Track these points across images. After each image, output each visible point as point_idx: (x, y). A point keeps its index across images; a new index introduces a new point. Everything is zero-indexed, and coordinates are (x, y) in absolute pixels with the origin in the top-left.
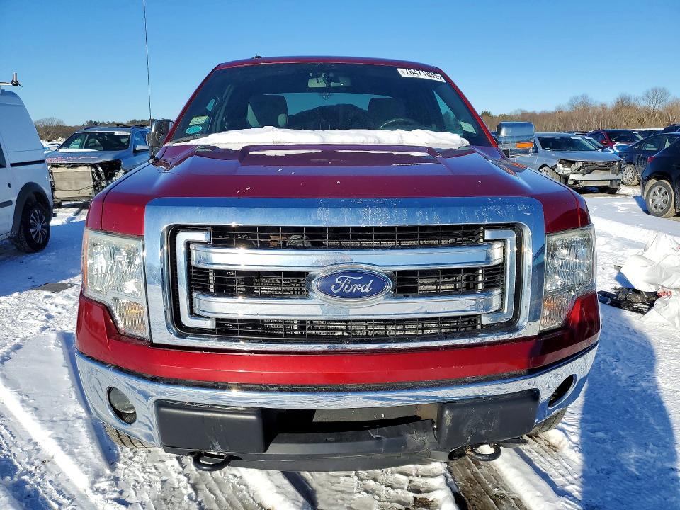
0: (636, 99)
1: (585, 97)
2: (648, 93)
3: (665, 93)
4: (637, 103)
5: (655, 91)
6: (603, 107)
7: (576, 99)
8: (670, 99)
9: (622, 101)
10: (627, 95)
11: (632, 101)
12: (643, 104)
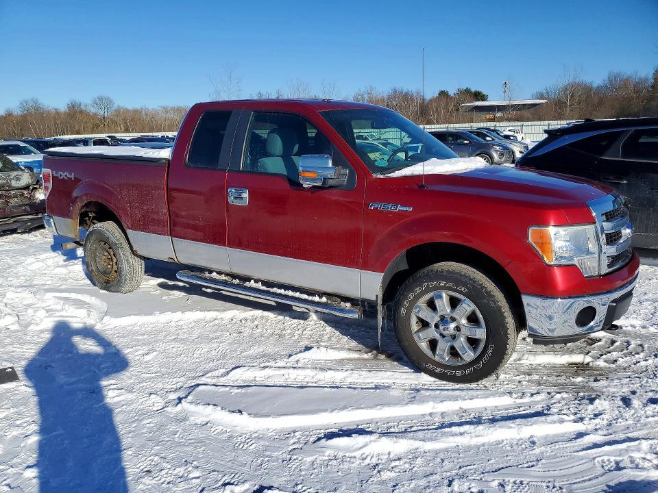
0: (86, 106)
1: (36, 102)
2: (95, 100)
3: (110, 102)
4: (88, 110)
5: (101, 99)
6: (57, 112)
7: (26, 102)
8: (115, 107)
9: (73, 107)
10: (77, 101)
11: (83, 107)
12: (93, 110)
